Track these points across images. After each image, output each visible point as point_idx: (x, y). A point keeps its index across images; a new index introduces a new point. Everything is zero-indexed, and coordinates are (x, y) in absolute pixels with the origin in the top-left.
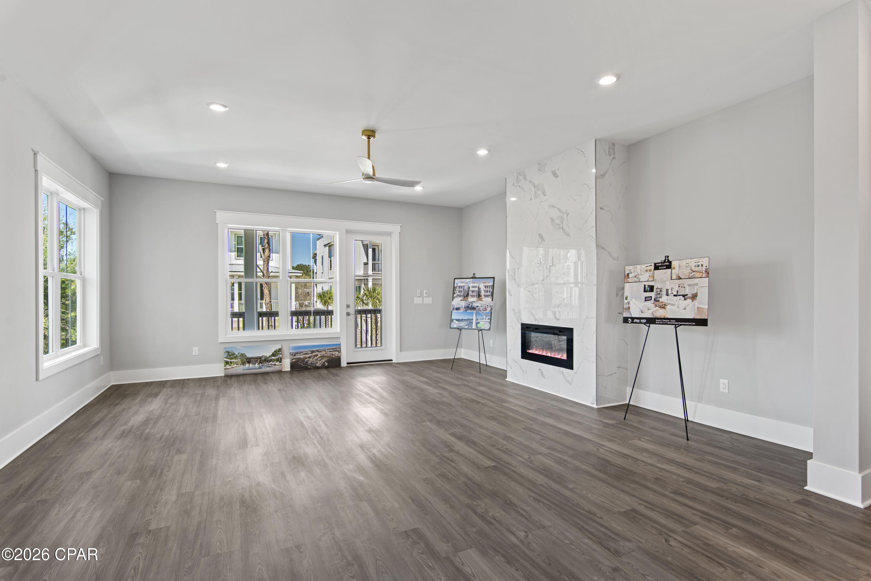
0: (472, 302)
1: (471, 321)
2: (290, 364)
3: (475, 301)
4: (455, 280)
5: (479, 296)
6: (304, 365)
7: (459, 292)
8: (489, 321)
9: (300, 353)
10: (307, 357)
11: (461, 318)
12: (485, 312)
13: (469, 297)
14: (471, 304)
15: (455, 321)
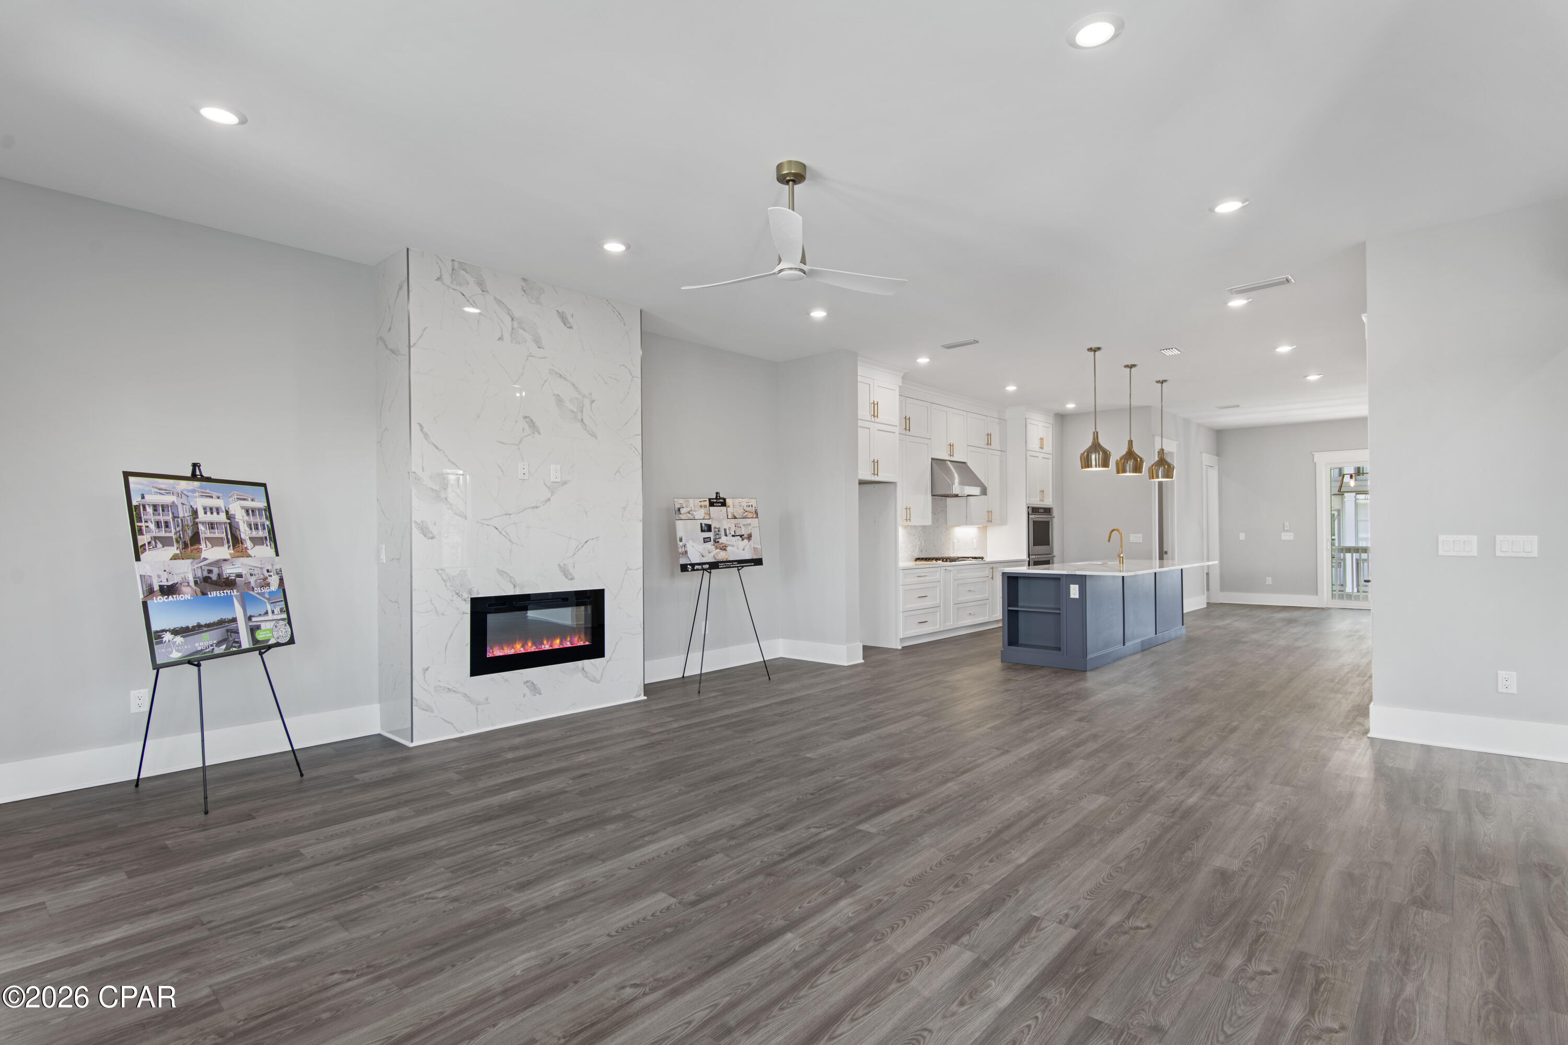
0: (218, 563)
1: (232, 626)
3: (228, 557)
4: (131, 482)
5: (236, 541)
7: (158, 524)
8: (285, 616)
11: (191, 623)
12: (266, 590)
13: (203, 546)
14: (216, 571)
15: (167, 637)
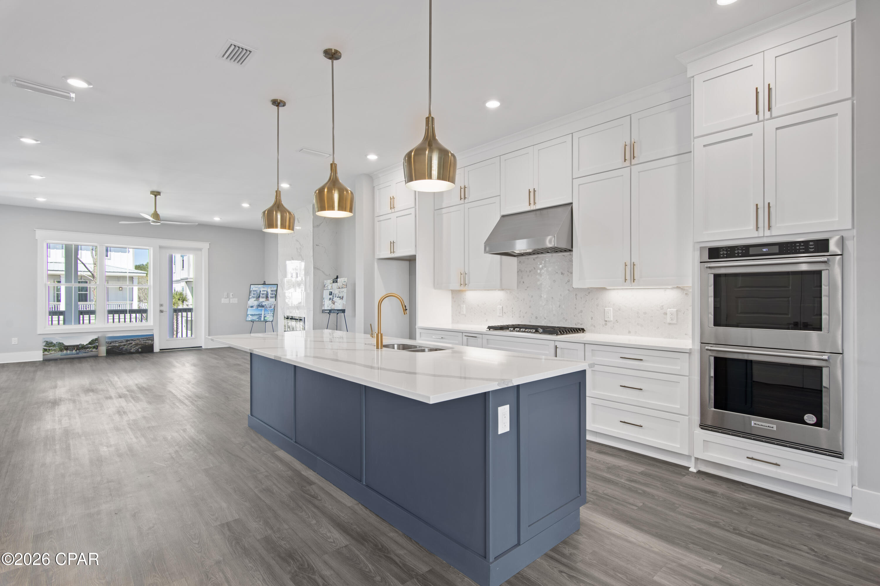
0: (262, 302)
1: (261, 315)
2: (106, 350)
3: (264, 301)
4: (251, 286)
5: (267, 297)
6: (120, 351)
7: (253, 294)
8: (273, 315)
9: (116, 341)
10: (122, 345)
11: (254, 314)
12: (270, 309)
13: (260, 298)
14: (261, 303)
15: (249, 315)
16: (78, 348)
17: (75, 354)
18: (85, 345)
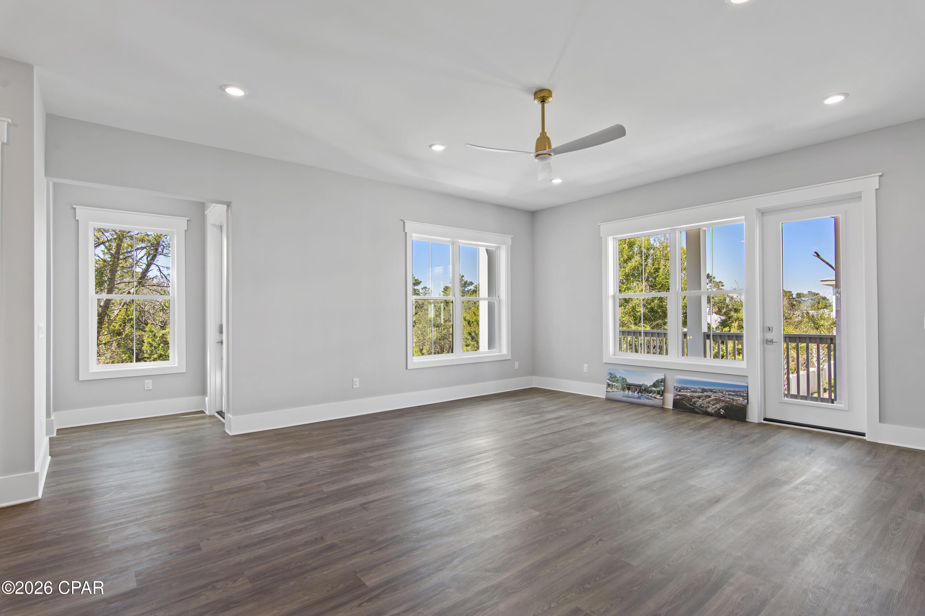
2: (673, 401)
6: (691, 406)
9: (687, 389)
10: (695, 397)
16: (640, 389)
17: (636, 398)
18: (649, 387)
